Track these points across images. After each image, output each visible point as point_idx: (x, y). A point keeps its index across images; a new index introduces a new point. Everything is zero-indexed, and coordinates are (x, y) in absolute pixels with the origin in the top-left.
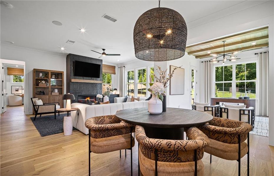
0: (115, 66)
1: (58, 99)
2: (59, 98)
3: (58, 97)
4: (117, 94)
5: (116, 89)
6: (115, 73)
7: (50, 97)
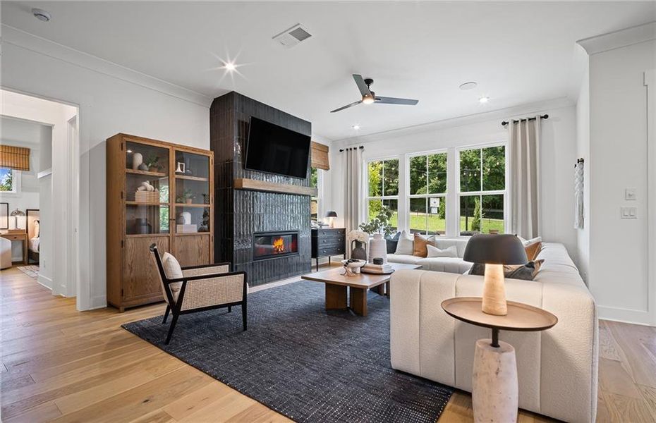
0: (328, 147)
1: (197, 247)
2: (201, 246)
3: (197, 239)
4: (336, 227)
5: (333, 214)
6: (327, 168)
7: (174, 241)
